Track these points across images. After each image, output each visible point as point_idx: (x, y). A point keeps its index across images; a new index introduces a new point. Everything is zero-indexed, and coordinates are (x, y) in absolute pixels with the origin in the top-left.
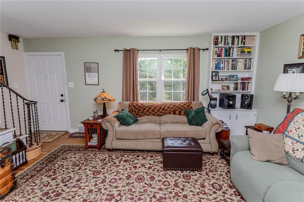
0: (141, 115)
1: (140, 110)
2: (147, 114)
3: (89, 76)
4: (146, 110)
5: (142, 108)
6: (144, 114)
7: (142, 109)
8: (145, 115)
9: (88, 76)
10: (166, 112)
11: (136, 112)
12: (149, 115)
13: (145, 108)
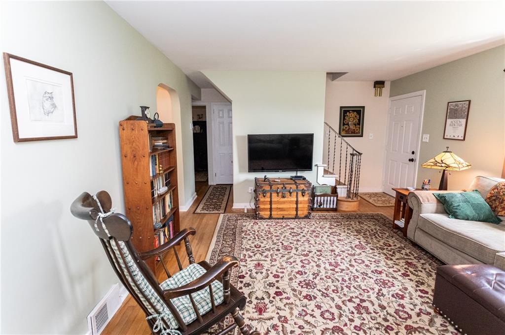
3: (452, 124)
9: (450, 125)
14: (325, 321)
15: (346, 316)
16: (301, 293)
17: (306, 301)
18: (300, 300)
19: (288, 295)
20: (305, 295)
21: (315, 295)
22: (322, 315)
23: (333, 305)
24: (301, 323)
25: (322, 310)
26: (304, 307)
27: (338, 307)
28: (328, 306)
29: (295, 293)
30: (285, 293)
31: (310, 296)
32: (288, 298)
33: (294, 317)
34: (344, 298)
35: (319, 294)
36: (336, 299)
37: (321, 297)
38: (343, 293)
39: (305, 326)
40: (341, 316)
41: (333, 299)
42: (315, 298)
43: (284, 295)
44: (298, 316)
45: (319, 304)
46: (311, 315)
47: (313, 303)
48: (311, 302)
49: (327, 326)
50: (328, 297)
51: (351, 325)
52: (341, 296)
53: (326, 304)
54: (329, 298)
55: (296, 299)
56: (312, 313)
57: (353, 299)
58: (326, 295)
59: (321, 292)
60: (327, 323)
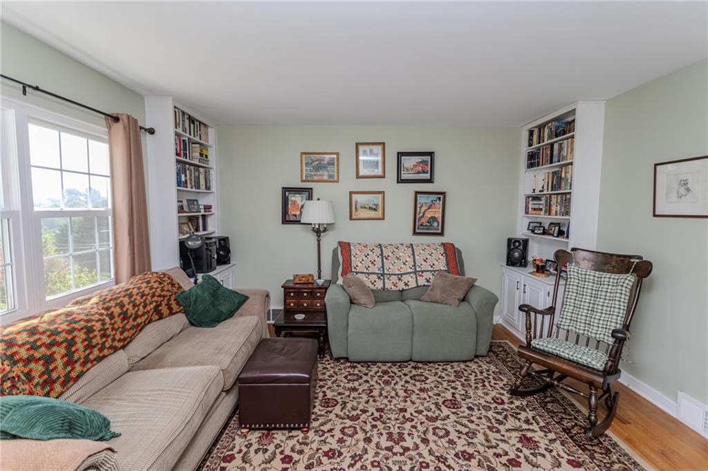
0: (73, 374)
1: (49, 360)
2: (92, 357)
4: (80, 346)
5: (55, 343)
6: (83, 364)
7: (61, 351)
8: (89, 365)
10: (139, 320)
11: (35, 374)
12: (104, 357)
13: (70, 337)
14: (445, 427)
15: (418, 431)
16: (479, 462)
17: (470, 450)
18: (478, 452)
19: (498, 460)
20: (472, 460)
21: (457, 459)
22: (447, 433)
23: (432, 445)
24: (472, 426)
25: (447, 439)
26: (472, 443)
27: (425, 441)
28: (439, 443)
29: (489, 463)
30: (505, 465)
31: (464, 456)
32: (498, 455)
33: (482, 431)
34: (413, 453)
35: (450, 462)
36: (425, 453)
37: (448, 456)
38: (414, 462)
39: (467, 423)
40: (425, 432)
41: (431, 453)
42: (456, 455)
43: (504, 459)
44: (477, 433)
45: (451, 446)
46: (461, 433)
47: (459, 448)
48: (463, 449)
49: (443, 422)
50: (437, 457)
51: (416, 423)
52: (417, 457)
53: (441, 446)
54: (437, 454)
55: (485, 454)
56: (459, 435)
57: (402, 451)
58: (440, 459)
59: (447, 464)
60: (443, 424)
